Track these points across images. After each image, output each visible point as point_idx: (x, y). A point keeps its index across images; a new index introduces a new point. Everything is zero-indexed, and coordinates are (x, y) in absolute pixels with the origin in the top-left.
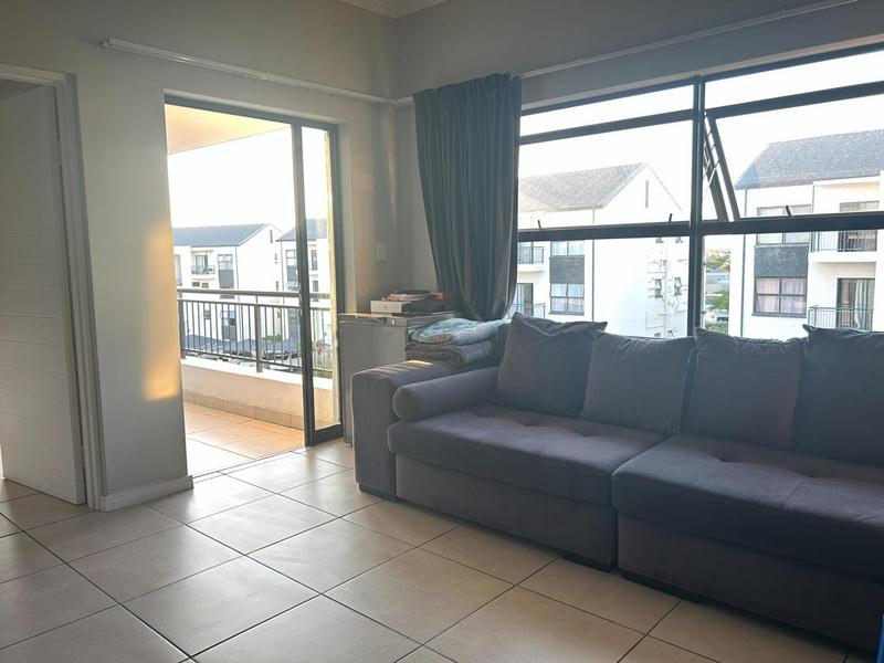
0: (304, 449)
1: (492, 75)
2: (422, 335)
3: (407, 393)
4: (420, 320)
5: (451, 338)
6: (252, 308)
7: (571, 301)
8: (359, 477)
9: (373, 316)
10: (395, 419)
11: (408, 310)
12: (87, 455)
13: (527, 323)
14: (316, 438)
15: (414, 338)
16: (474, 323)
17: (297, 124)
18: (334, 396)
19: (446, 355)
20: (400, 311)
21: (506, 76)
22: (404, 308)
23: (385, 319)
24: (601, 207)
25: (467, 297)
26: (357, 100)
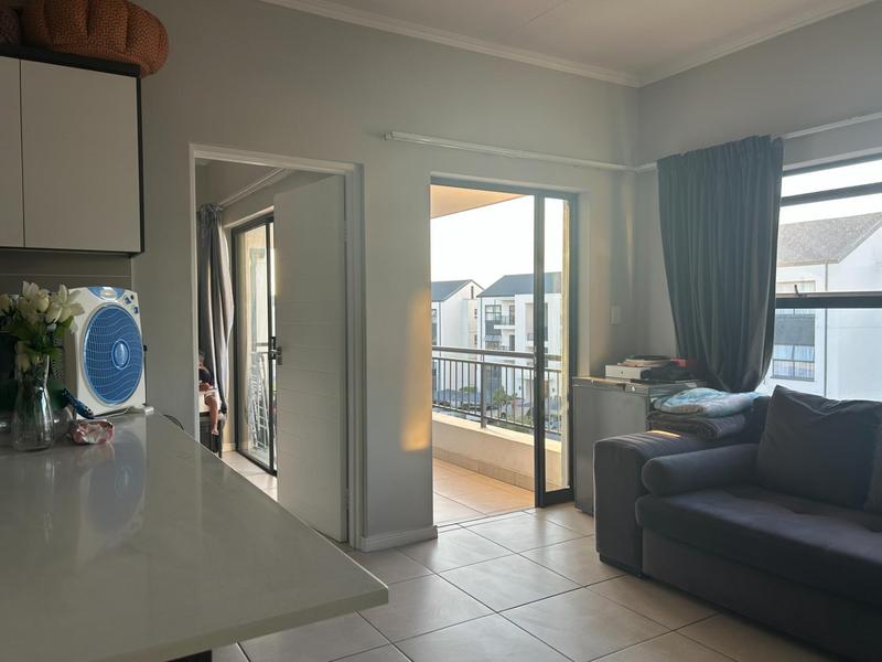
0: (534, 511)
1: (748, 138)
2: (666, 404)
3: (657, 465)
4: (662, 389)
5: (701, 410)
6: (479, 366)
7: (797, 364)
8: (601, 547)
9: (607, 380)
10: (644, 492)
11: (647, 377)
12: (351, 498)
13: (794, 400)
14: (546, 500)
15: (656, 406)
16: (723, 394)
17: (540, 196)
18: (563, 459)
19: (695, 426)
20: (638, 377)
21: (767, 138)
22: (642, 374)
23: (624, 386)
24: (836, 261)
25: (714, 367)
26: (598, 169)
